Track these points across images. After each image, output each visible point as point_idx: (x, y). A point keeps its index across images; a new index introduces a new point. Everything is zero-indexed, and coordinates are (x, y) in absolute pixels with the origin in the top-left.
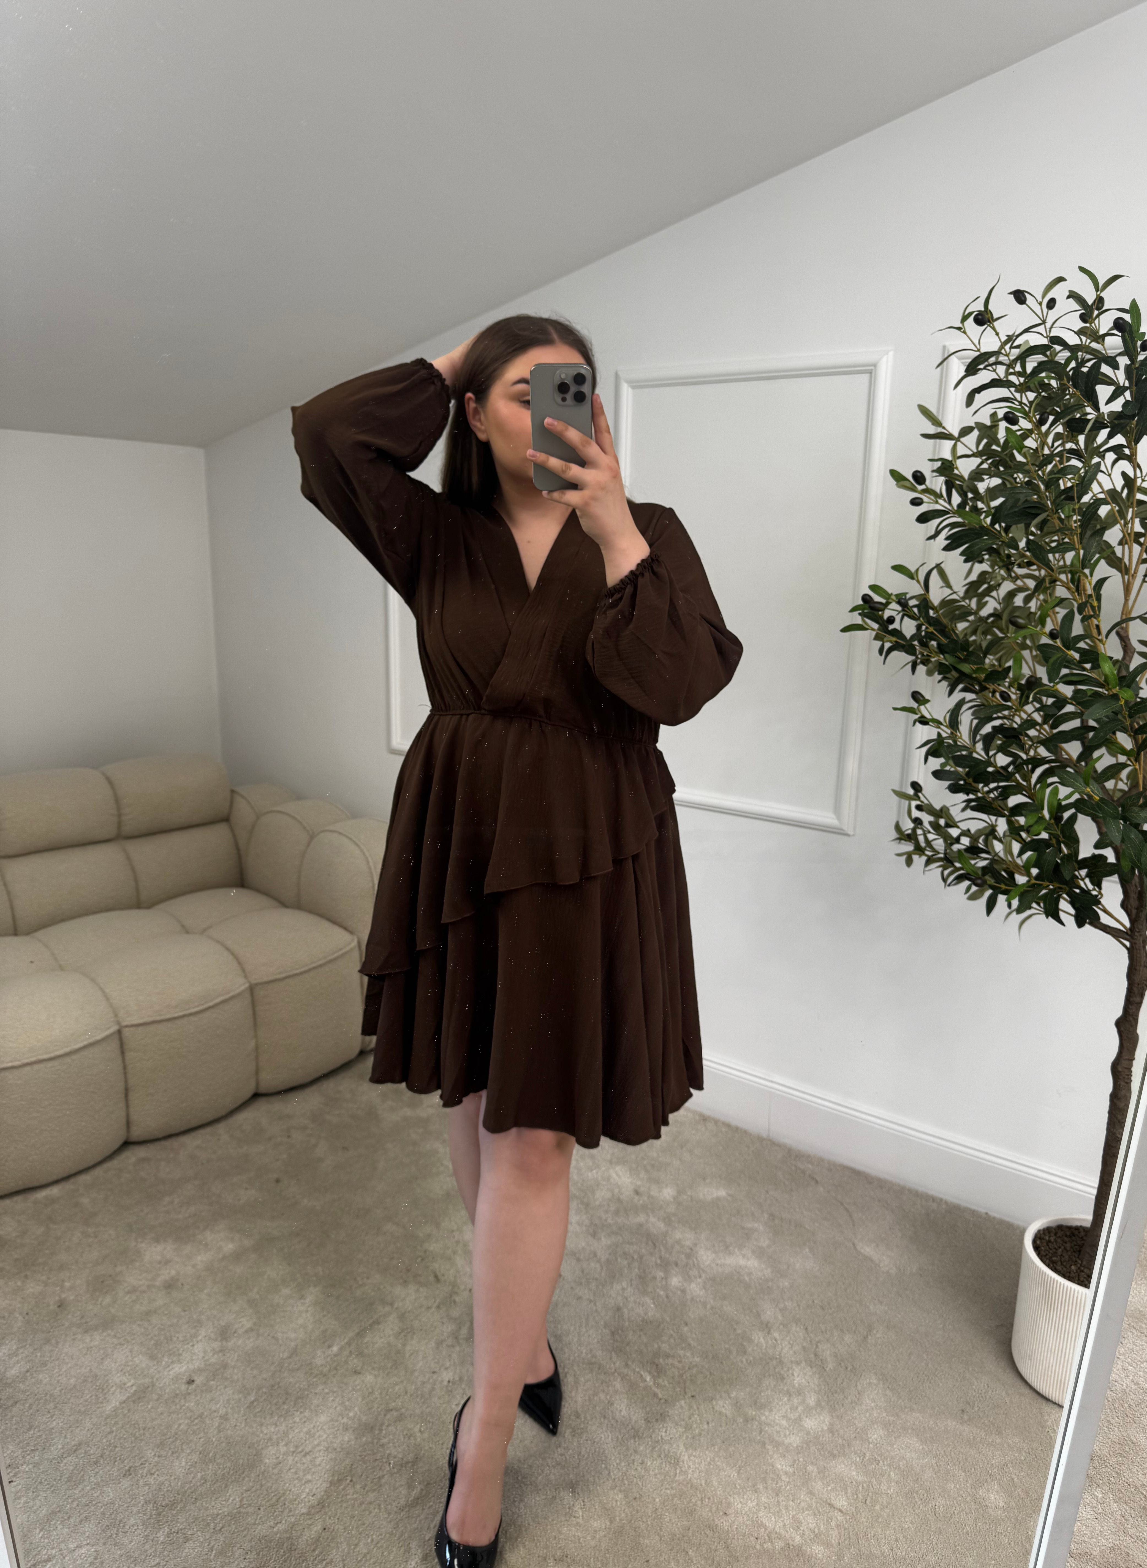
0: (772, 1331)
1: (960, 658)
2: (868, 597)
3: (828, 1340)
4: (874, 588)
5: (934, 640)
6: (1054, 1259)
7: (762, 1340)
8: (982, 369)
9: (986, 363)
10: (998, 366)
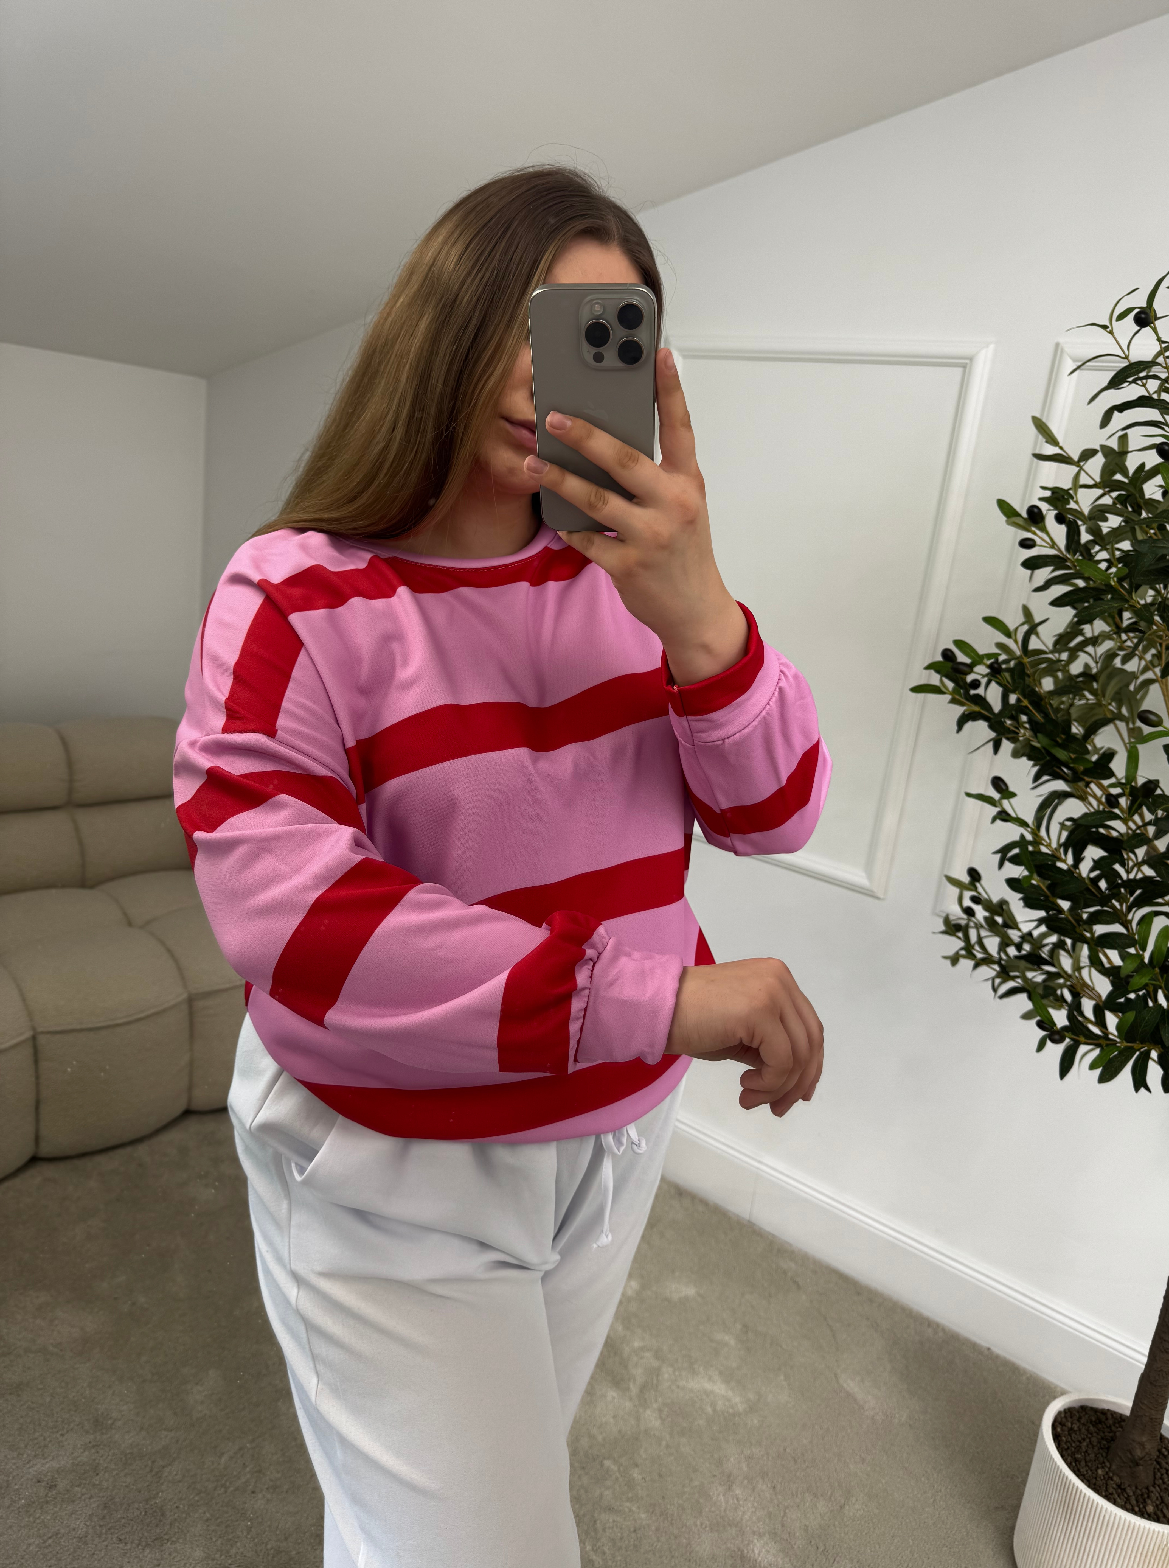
0: (734, 1486)
1: (1056, 741)
2: (949, 653)
3: (798, 1506)
4: (959, 643)
5: (1025, 714)
6: (1078, 1456)
7: (722, 1498)
8: (1131, 383)
9: (1136, 376)
10: (1150, 381)
